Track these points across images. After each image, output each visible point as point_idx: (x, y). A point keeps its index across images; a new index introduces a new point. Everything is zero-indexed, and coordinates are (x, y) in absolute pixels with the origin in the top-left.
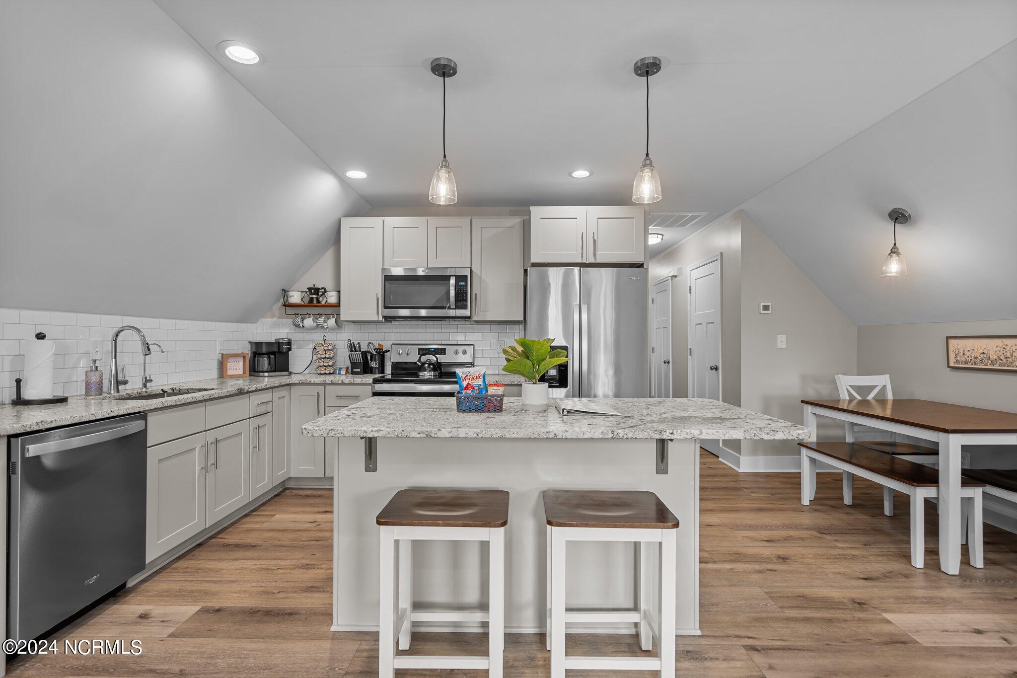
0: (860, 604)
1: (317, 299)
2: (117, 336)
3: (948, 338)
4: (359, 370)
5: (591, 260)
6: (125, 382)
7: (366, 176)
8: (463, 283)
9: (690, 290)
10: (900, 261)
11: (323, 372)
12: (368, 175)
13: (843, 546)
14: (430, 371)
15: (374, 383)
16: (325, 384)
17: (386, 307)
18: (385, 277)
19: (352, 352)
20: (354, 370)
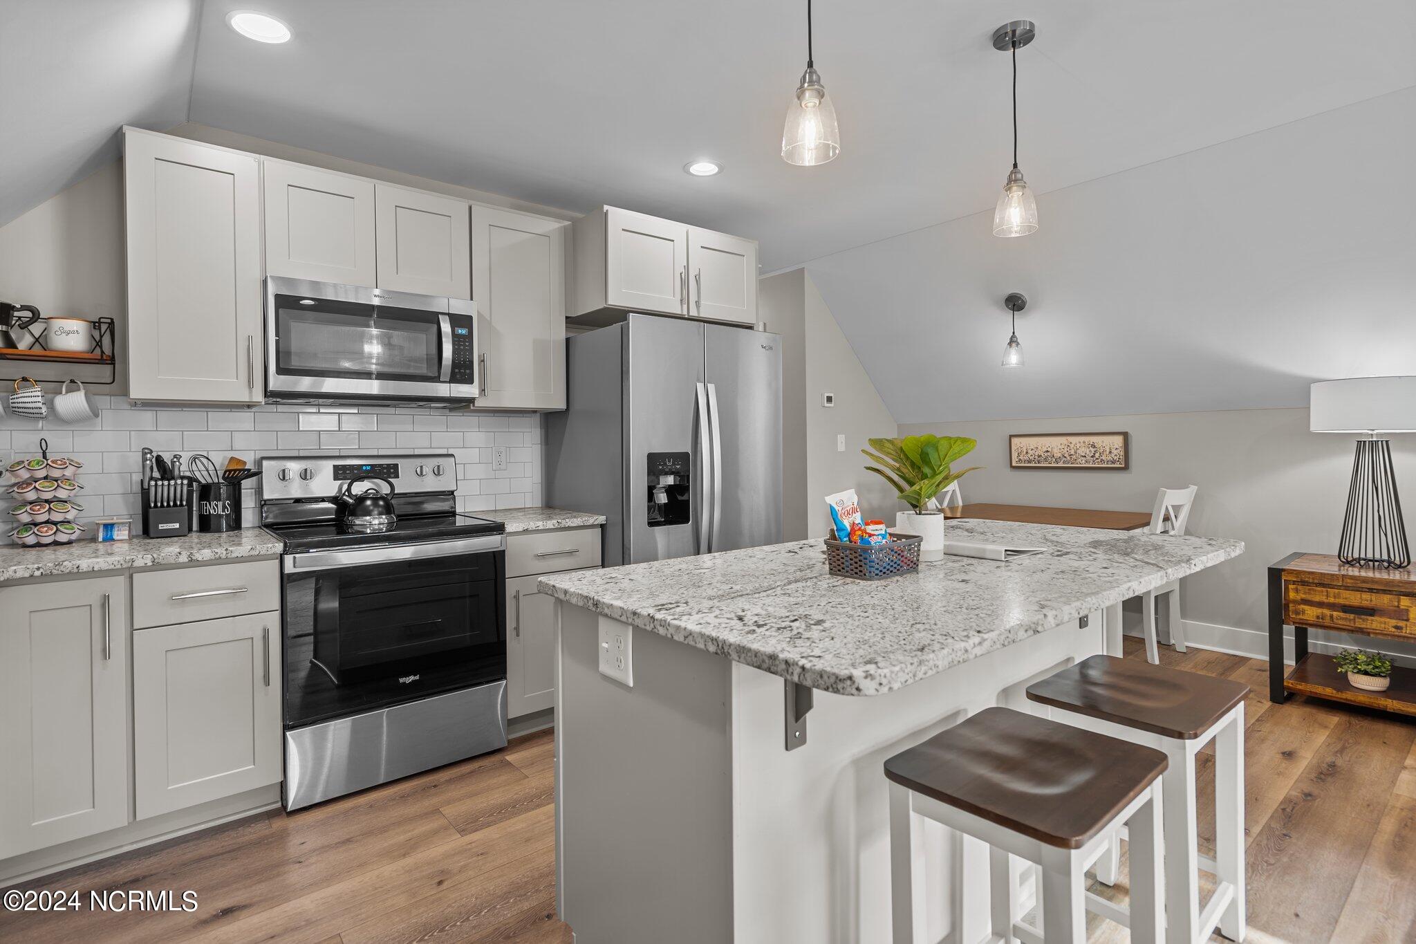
1: (7, 336)
3: (1011, 436)
5: (694, 313)
7: (290, 36)
8: (465, 332)
14: (380, 515)
15: (285, 552)
16: (130, 572)
17: (281, 371)
18: (277, 297)
19: (156, 480)
20: (162, 527)
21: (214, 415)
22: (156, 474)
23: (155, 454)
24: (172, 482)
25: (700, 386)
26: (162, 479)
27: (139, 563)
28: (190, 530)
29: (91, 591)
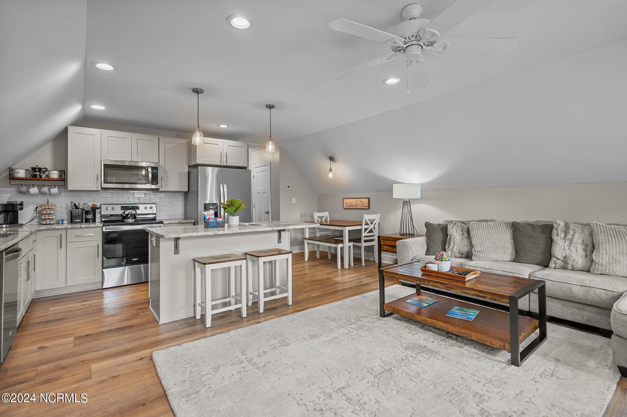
0: (328, 279)
1: (40, 175)
3: (343, 199)
4: (79, 220)
5: (225, 164)
7: (105, 108)
8: (156, 171)
9: (254, 177)
10: (332, 173)
13: (320, 268)
14: (132, 219)
15: (103, 226)
16: (66, 229)
17: (105, 183)
18: (104, 165)
19: (74, 209)
20: (75, 221)
21: (89, 193)
22: (74, 208)
23: (74, 203)
24: (78, 210)
25: (221, 185)
26: (76, 209)
27: (69, 227)
28: (82, 222)
29: (58, 233)
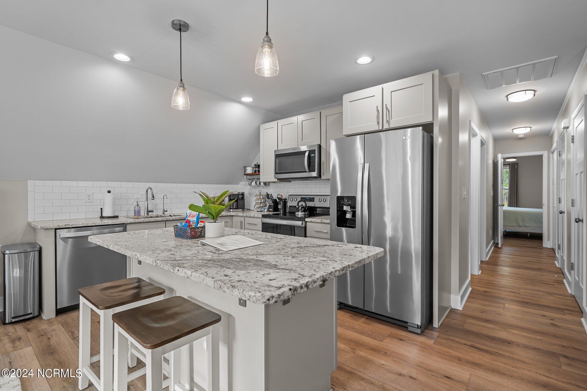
2: (147, 192)
4: (272, 210)
5: (386, 127)
6: (167, 211)
8: (313, 155)
9: (573, 139)
11: (260, 210)
12: (253, 99)
14: (302, 212)
16: (244, 217)
17: (276, 173)
18: (276, 155)
